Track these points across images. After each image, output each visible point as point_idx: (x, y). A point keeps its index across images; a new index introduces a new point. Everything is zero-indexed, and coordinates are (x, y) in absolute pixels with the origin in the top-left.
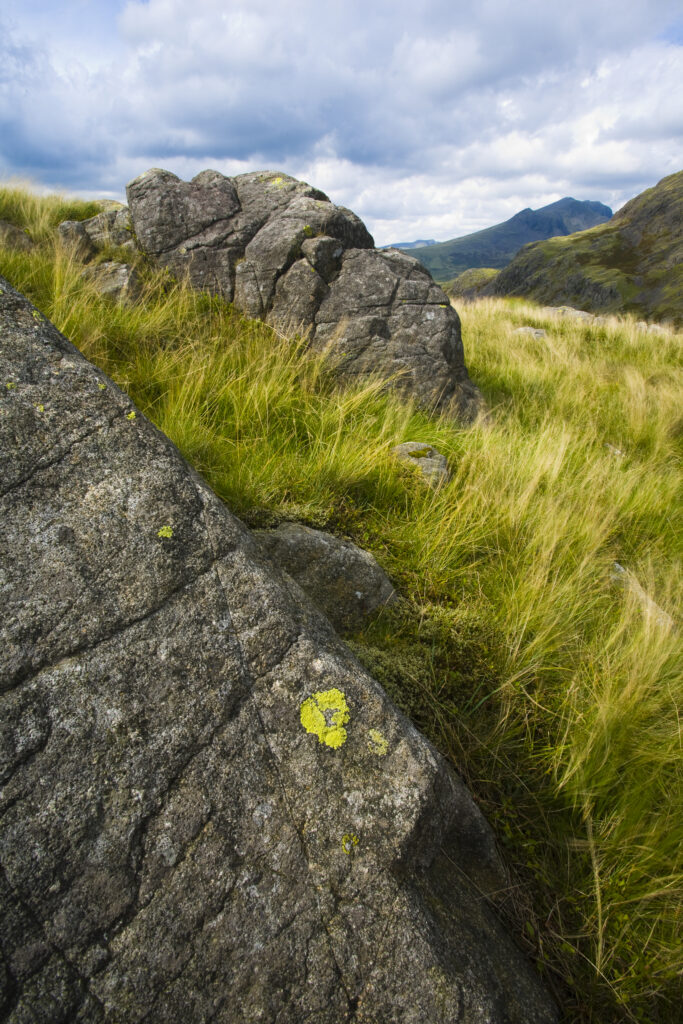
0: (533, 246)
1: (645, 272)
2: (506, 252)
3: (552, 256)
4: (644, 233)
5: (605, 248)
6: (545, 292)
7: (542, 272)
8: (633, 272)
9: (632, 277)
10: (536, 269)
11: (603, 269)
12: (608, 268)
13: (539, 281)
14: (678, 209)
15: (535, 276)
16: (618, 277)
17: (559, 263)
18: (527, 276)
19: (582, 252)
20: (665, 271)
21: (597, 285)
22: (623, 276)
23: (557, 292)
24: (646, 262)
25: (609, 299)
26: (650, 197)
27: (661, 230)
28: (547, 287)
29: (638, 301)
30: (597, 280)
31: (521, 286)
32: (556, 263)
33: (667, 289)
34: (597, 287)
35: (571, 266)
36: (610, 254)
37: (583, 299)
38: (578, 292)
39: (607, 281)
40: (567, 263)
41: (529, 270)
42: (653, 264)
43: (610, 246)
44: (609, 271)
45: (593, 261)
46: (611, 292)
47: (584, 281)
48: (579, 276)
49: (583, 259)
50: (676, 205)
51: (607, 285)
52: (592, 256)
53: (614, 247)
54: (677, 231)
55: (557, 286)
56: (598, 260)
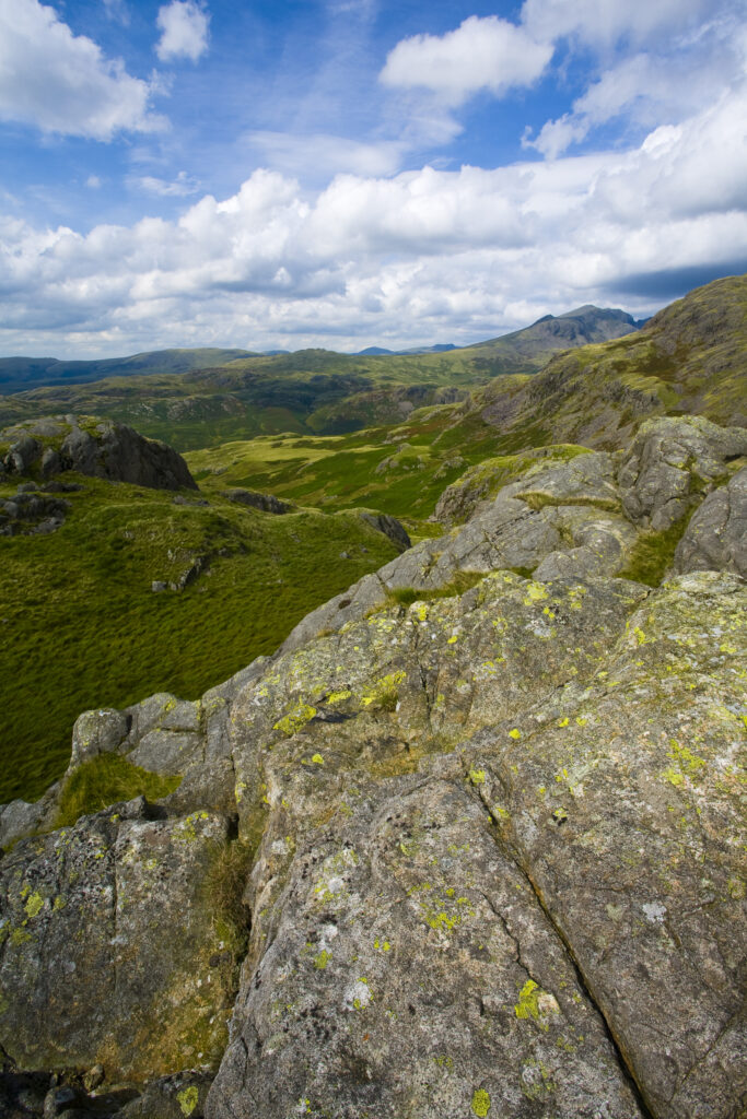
0: (567, 353)
1: (685, 380)
2: (530, 358)
3: (585, 364)
4: (678, 342)
5: (641, 356)
6: (583, 398)
7: (578, 379)
8: (671, 379)
9: (673, 385)
10: (571, 375)
11: (641, 377)
12: (646, 376)
13: (576, 388)
14: (709, 320)
15: (571, 383)
16: (658, 385)
17: (596, 370)
18: (562, 383)
19: (617, 359)
20: (704, 379)
21: (637, 392)
22: (662, 384)
23: (595, 399)
24: (684, 371)
25: (651, 406)
26: (680, 308)
27: (695, 339)
28: (585, 393)
29: (682, 409)
30: (637, 387)
31: (557, 393)
32: (592, 370)
33: (708, 396)
34: (638, 395)
35: (607, 373)
36: (646, 362)
37: (623, 407)
38: (618, 399)
39: (646, 388)
40: (603, 371)
41: (564, 377)
42: (691, 372)
43: (645, 354)
44: (647, 379)
45: (629, 368)
46: (652, 399)
47: (622, 388)
48: (617, 384)
49: (620, 367)
50: (707, 316)
51: (648, 393)
52: (628, 363)
53: (650, 355)
54: (711, 341)
55: (595, 393)
56: (635, 368)
